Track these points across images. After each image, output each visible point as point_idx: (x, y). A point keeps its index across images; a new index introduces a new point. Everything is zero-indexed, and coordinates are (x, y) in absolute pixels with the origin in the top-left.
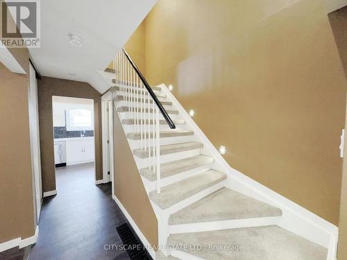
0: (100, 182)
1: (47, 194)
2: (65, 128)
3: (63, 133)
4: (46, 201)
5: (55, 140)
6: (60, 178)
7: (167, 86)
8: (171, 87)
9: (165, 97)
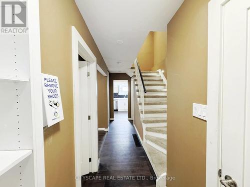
0: (130, 119)
1: (111, 119)
2: (118, 93)
3: (117, 96)
4: (111, 121)
5: (114, 99)
6: (116, 115)
7: (162, 70)
8: (163, 71)
9: (160, 77)
